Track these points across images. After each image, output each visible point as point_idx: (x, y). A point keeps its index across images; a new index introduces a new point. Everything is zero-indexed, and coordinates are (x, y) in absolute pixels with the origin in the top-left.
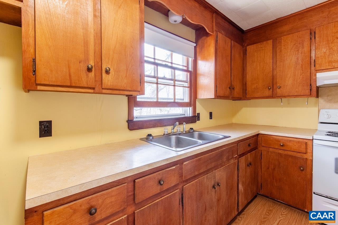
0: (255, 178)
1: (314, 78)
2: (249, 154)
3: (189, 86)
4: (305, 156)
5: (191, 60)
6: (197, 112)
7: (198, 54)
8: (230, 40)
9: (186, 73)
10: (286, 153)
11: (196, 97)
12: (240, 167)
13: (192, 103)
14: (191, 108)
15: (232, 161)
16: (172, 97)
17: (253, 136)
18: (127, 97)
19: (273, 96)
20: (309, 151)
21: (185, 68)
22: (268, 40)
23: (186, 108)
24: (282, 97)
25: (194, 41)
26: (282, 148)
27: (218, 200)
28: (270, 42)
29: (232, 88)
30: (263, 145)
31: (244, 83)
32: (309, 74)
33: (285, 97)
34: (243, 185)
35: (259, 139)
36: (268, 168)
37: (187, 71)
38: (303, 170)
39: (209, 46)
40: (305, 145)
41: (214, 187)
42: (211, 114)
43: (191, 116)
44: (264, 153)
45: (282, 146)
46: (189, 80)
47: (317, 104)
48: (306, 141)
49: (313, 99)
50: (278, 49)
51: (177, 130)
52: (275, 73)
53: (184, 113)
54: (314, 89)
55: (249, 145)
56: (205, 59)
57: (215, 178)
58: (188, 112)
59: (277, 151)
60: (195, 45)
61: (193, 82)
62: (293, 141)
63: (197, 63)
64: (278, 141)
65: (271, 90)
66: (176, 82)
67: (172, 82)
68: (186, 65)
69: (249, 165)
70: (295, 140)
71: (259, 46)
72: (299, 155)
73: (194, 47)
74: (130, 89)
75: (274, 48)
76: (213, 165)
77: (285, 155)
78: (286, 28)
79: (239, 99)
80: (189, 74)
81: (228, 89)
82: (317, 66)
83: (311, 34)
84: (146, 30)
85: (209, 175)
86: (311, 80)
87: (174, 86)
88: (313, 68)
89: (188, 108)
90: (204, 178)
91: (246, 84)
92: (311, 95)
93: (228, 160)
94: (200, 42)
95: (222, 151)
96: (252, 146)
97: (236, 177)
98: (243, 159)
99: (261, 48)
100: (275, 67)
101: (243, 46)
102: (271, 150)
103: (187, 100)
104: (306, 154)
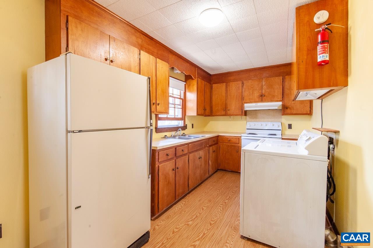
0: (216, 159)
1: (243, 106)
2: (214, 146)
3: (182, 107)
4: (238, 145)
5: (182, 92)
6: (186, 124)
7: (186, 89)
8: (204, 82)
9: (179, 100)
10: (231, 144)
11: (185, 115)
12: (210, 152)
13: (183, 118)
14: (182, 121)
15: (206, 148)
16: (173, 114)
17: (216, 137)
18: (155, 115)
19: (226, 115)
20: (240, 142)
21: (179, 97)
22: (224, 83)
23: (179, 121)
24: (230, 115)
25: (184, 81)
26: (229, 142)
27: (201, 165)
28: (225, 84)
29: (205, 110)
30: (221, 141)
31: (211, 106)
32: (241, 104)
33: (231, 115)
34: (211, 162)
35: (219, 138)
36: (223, 154)
37: (180, 98)
38: (237, 152)
39: (194, 85)
40: (238, 140)
41: (199, 158)
42: (193, 125)
43: (182, 126)
44: (221, 146)
45: (229, 141)
46: (181, 104)
47: (246, 119)
48: (239, 137)
49: (244, 117)
50: (228, 88)
51: (177, 134)
52: (227, 102)
53: (178, 124)
54: (243, 112)
55: (214, 141)
56: (190, 91)
57: (199, 154)
58: (181, 123)
59: (227, 144)
60: (185, 83)
61: (184, 105)
62: (234, 138)
63: (186, 94)
64: (228, 138)
65: (225, 111)
66: (176, 106)
67: (173, 105)
68: (180, 95)
69: (214, 152)
70: (235, 137)
71: (219, 85)
72: (236, 145)
73: (184, 85)
74: (165, 112)
75: (226, 87)
76: (199, 148)
77: (231, 146)
78: (232, 78)
79: (209, 116)
80: (181, 100)
81: (203, 110)
82: (245, 100)
83: (242, 83)
84: (170, 80)
85: (198, 152)
86: (242, 107)
87: (175, 108)
88: (243, 101)
89: (181, 121)
90: (196, 153)
91: (212, 107)
92: (242, 115)
93: (205, 147)
94: (188, 82)
95: (203, 142)
96: (215, 142)
97: (208, 157)
98: (211, 148)
99: (220, 86)
100: (227, 99)
101: (210, 83)
102: (224, 144)
103: (180, 116)
104: (239, 143)
